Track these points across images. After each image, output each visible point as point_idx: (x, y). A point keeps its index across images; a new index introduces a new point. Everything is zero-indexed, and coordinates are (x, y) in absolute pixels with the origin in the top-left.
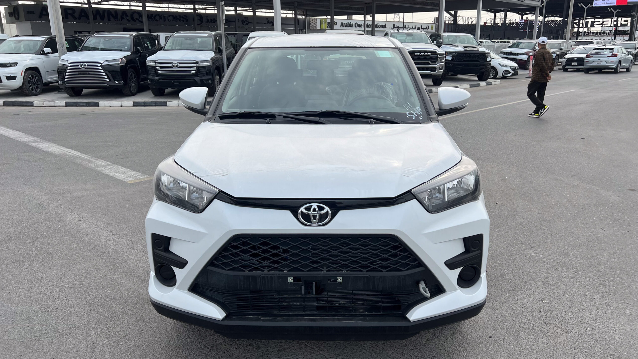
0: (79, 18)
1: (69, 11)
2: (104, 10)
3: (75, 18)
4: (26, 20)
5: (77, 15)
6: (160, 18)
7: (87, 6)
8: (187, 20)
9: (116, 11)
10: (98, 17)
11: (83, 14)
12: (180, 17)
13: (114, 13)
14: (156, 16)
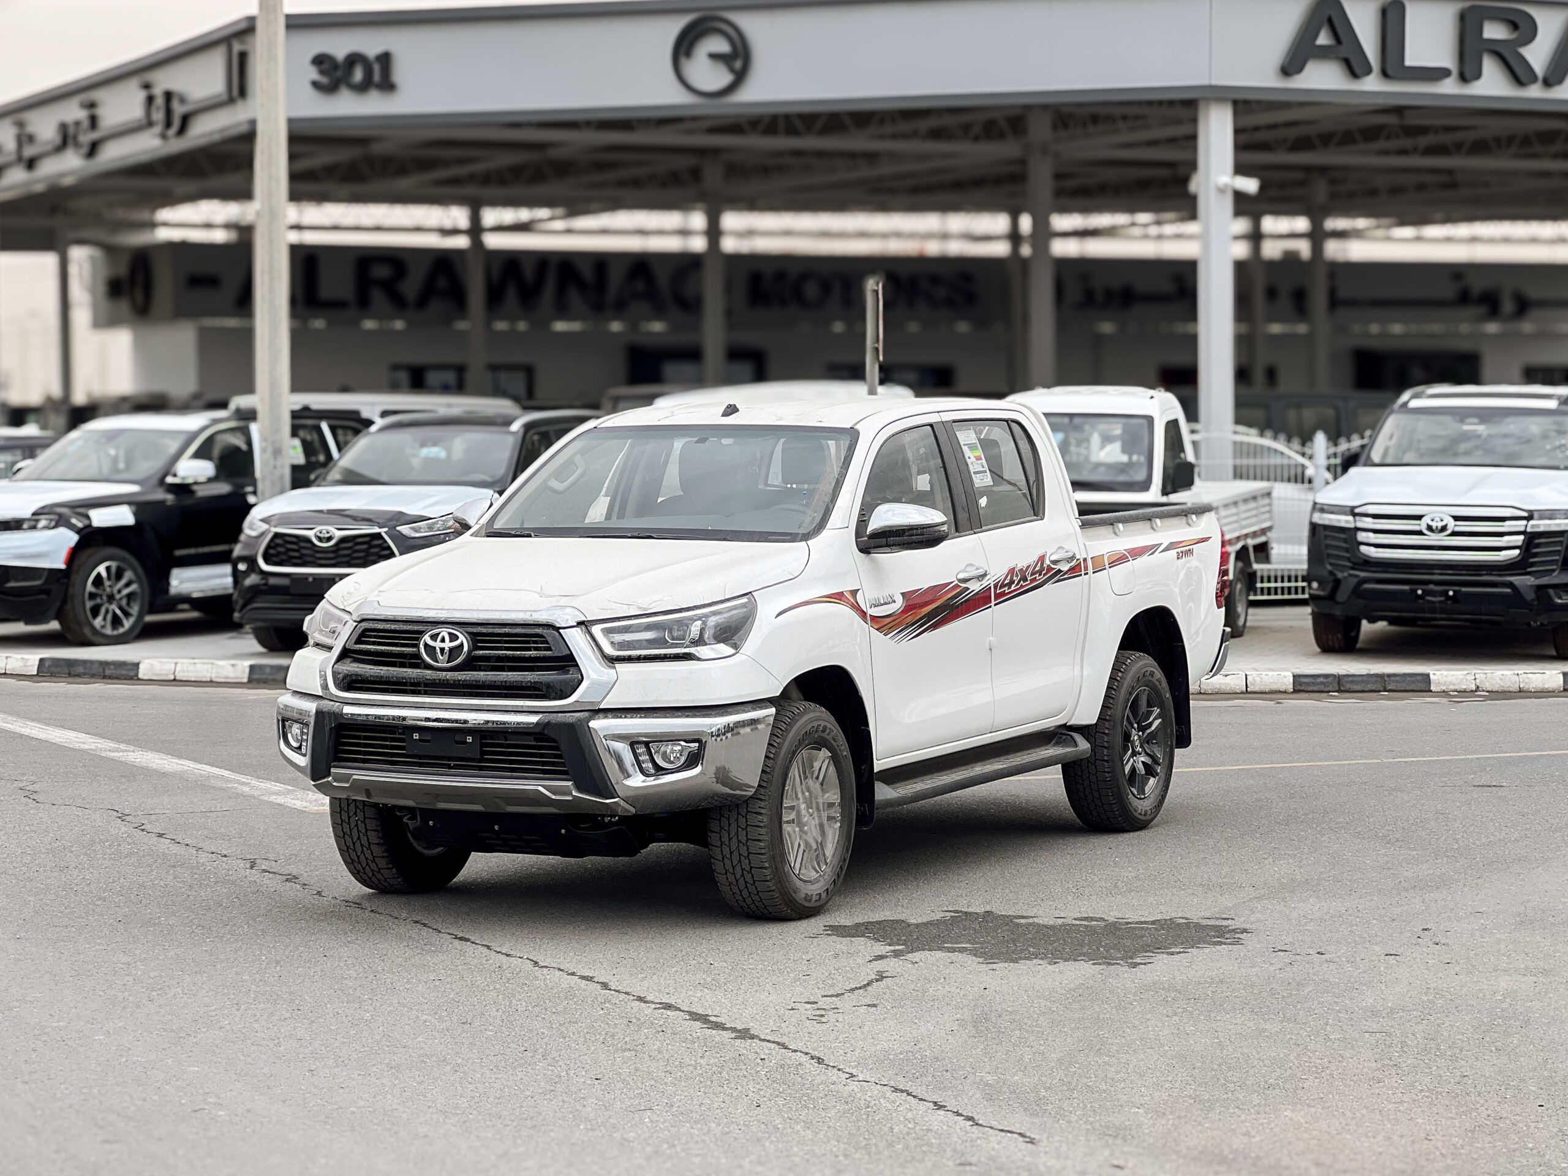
0: (422, 302)
1: (381, 272)
2: (544, 260)
3: (399, 303)
4: (181, 312)
5: (410, 287)
6: (826, 288)
7: (461, 242)
8: (971, 298)
9: (601, 261)
10: (511, 295)
11: (442, 283)
12: (935, 280)
13: (587, 272)
14: (804, 277)
